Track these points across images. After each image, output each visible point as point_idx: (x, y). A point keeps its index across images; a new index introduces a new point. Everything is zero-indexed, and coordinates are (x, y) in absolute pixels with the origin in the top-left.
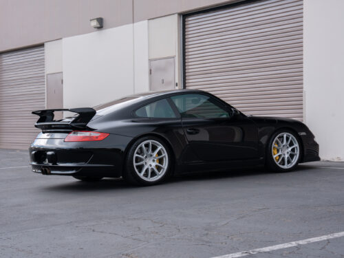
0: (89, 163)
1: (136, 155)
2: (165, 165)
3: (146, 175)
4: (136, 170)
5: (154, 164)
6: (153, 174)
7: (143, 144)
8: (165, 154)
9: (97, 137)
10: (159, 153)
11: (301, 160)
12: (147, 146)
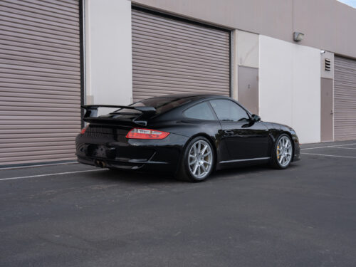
0: (151, 160)
1: (190, 156)
2: (210, 162)
3: (197, 173)
4: (191, 170)
5: (202, 162)
6: (202, 171)
7: (194, 145)
8: (210, 152)
9: (158, 136)
10: (206, 152)
11: (292, 160)
12: (197, 145)
